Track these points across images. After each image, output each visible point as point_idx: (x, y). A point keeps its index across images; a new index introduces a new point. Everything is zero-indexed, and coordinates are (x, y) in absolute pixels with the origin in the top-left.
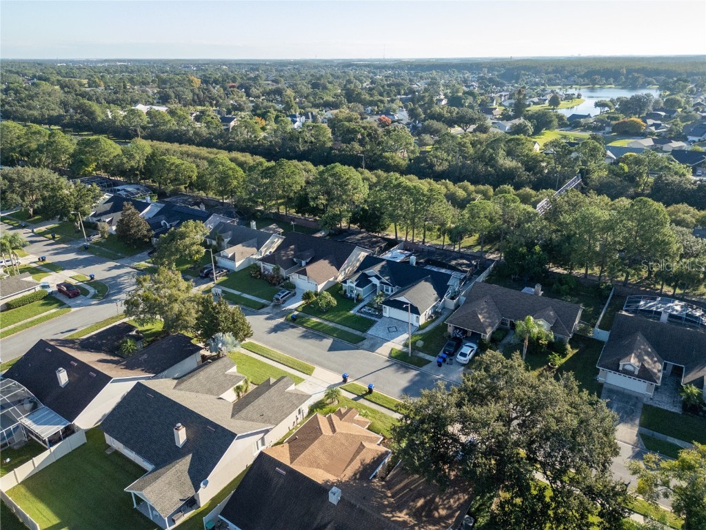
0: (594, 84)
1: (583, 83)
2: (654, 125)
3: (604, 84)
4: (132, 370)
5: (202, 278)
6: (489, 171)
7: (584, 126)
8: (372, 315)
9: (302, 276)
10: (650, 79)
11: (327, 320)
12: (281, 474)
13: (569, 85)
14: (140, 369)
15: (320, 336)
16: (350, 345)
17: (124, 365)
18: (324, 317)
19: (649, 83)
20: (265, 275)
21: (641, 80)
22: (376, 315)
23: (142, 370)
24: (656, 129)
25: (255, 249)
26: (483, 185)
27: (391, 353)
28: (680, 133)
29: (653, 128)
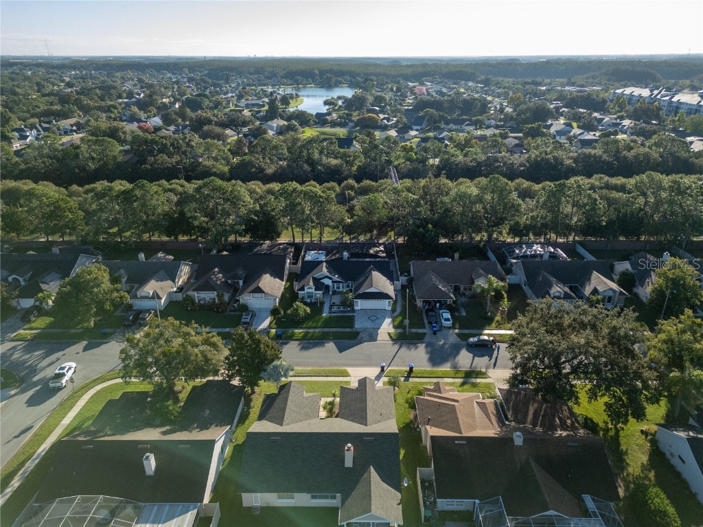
0: (298, 84)
1: (288, 83)
2: (384, 118)
3: (305, 84)
4: (207, 429)
5: (128, 326)
6: (320, 170)
7: (330, 123)
8: (345, 312)
9: (257, 295)
10: (339, 79)
11: (310, 328)
12: (463, 444)
13: (277, 85)
14: (213, 426)
15: (319, 343)
16: (352, 341)
17: (197, 428)
18: (304, 325)
19: (340, 82)
20: (203, 305)
21: (333, 80)
22: (349, 311)
23: (217, 426)
24: (388, 122)
25: (169, 282)
26: (328, 182)
27: (391, 337)
28: (406, 124)
29: (385, 121)
